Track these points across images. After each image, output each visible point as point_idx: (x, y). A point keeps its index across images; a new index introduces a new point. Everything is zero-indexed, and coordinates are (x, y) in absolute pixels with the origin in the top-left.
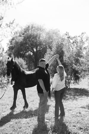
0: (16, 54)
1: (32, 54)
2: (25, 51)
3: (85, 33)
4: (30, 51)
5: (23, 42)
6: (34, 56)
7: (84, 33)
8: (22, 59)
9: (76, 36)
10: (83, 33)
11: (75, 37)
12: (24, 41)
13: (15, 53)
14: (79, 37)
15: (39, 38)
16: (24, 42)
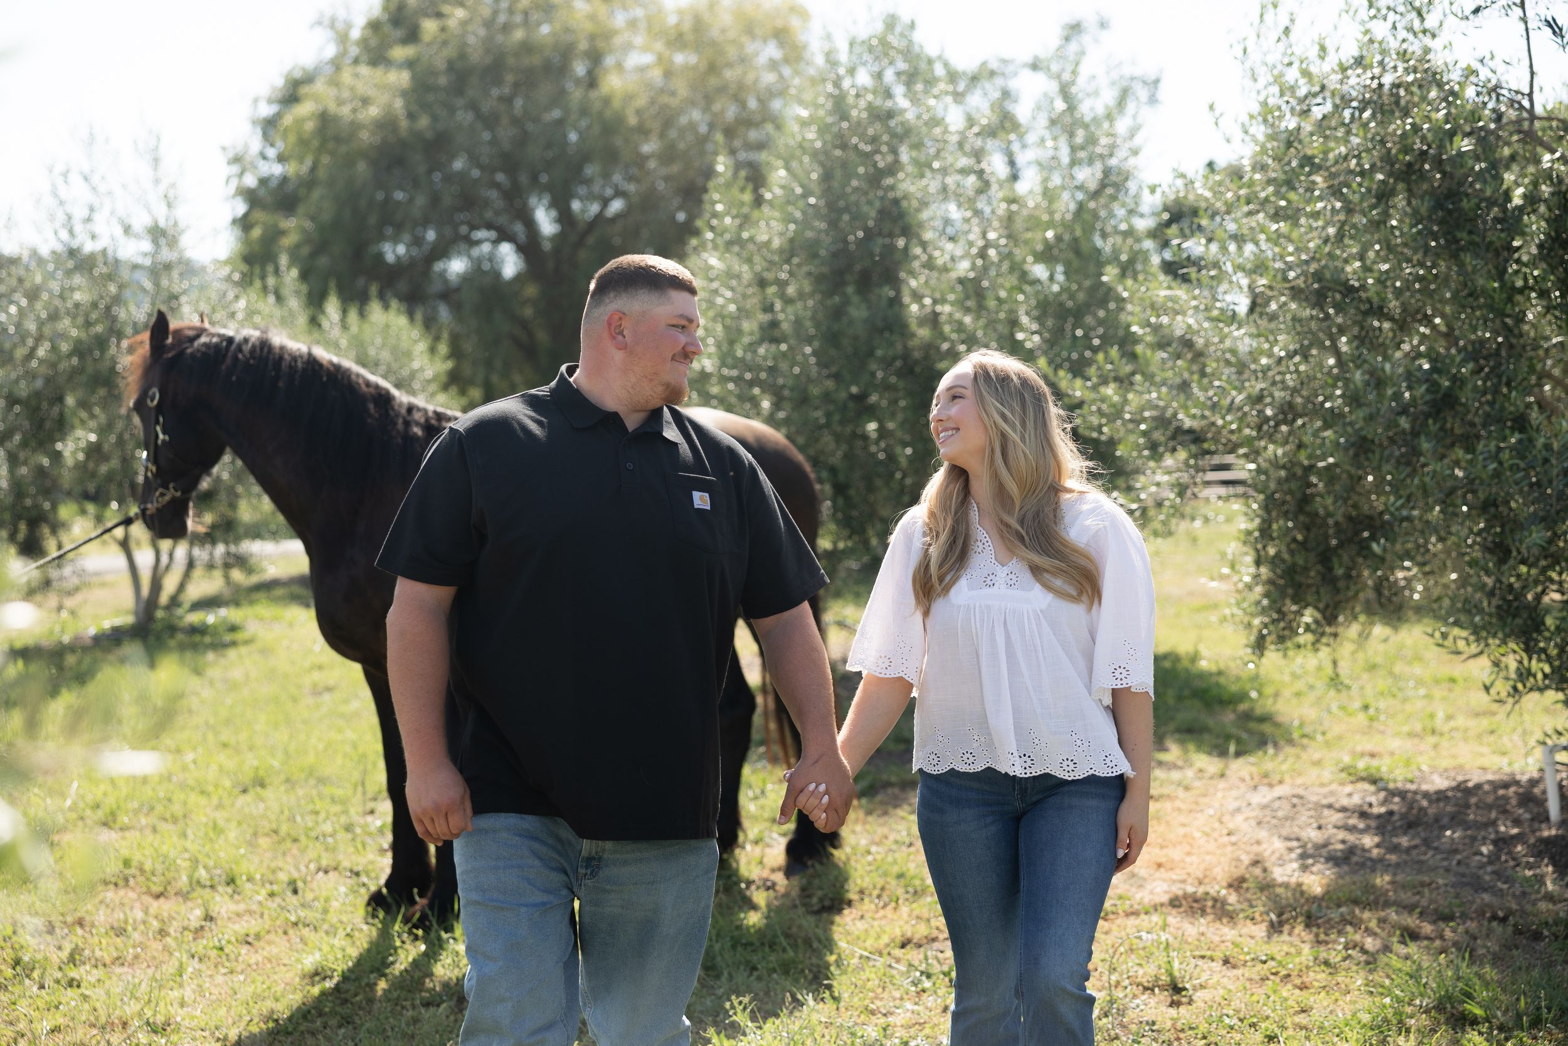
0: (323, 261)
1: (510, 261)
2: (431, 235)
3: (1103, 25)
4: (489, 226)
5: (404, 124)
6: (531, 290)
7: (1090, 21)
8: (402, 321)
9: (1004, 61)
10: (1074, 29)
11: (992, 74)
12: (411, 116)
13: (314, 255)
14: (1035, 66)
15: (592, 81)
16: (424, 122)
